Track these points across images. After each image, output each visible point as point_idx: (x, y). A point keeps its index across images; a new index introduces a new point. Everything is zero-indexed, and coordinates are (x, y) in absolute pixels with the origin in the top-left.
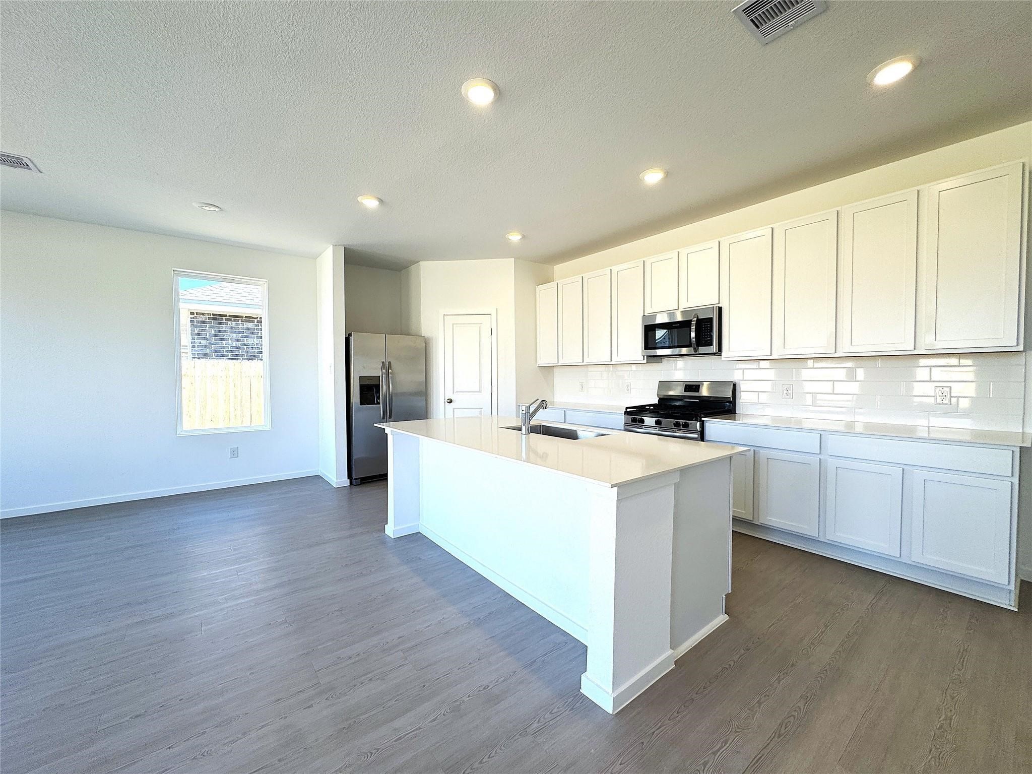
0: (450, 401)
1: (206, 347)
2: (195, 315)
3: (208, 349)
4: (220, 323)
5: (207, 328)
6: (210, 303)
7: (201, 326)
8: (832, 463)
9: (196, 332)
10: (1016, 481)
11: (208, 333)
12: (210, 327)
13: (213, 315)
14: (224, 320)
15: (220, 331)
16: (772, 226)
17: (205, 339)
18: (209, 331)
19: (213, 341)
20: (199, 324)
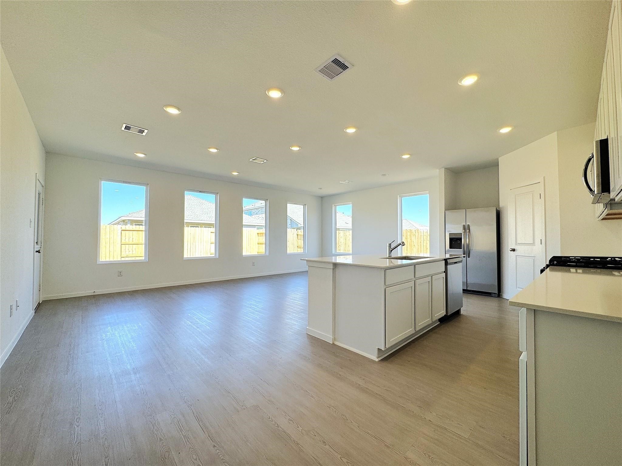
0: (513, 250)
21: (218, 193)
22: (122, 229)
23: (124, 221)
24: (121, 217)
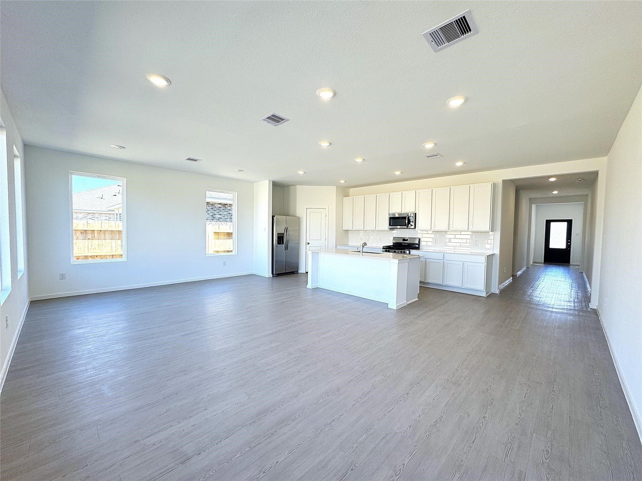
0: (308, 244)
8: (446, 262)
10: (486, 264)
16: (432, 189)
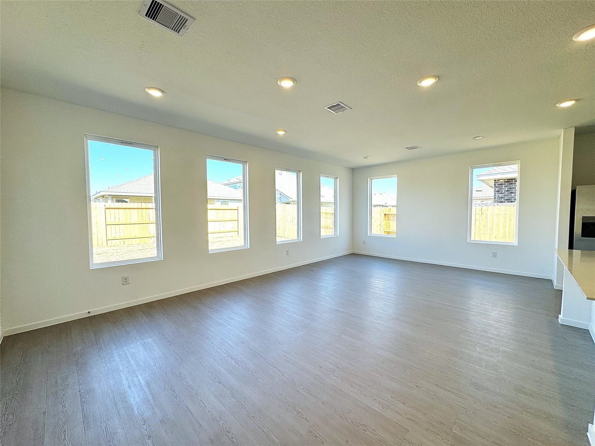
1: (502, 198)
2: (497, 181)
3: (503, 199)
4: (511, 184)
5: (503, 188)
6: (505, 173)
7: (500, 187)
9: (497, 190)
11: (503, 190)
12: (505, 187)
13: (507, 180)
14: (514, 181)
15: (510, 188)
17: (501, 193)
18: (504, 189)
19: (506, 194)
20: (499, 186)
21: (246, 162)
22: (106, 207)
23: (103, 196)
24: (100, 192)
